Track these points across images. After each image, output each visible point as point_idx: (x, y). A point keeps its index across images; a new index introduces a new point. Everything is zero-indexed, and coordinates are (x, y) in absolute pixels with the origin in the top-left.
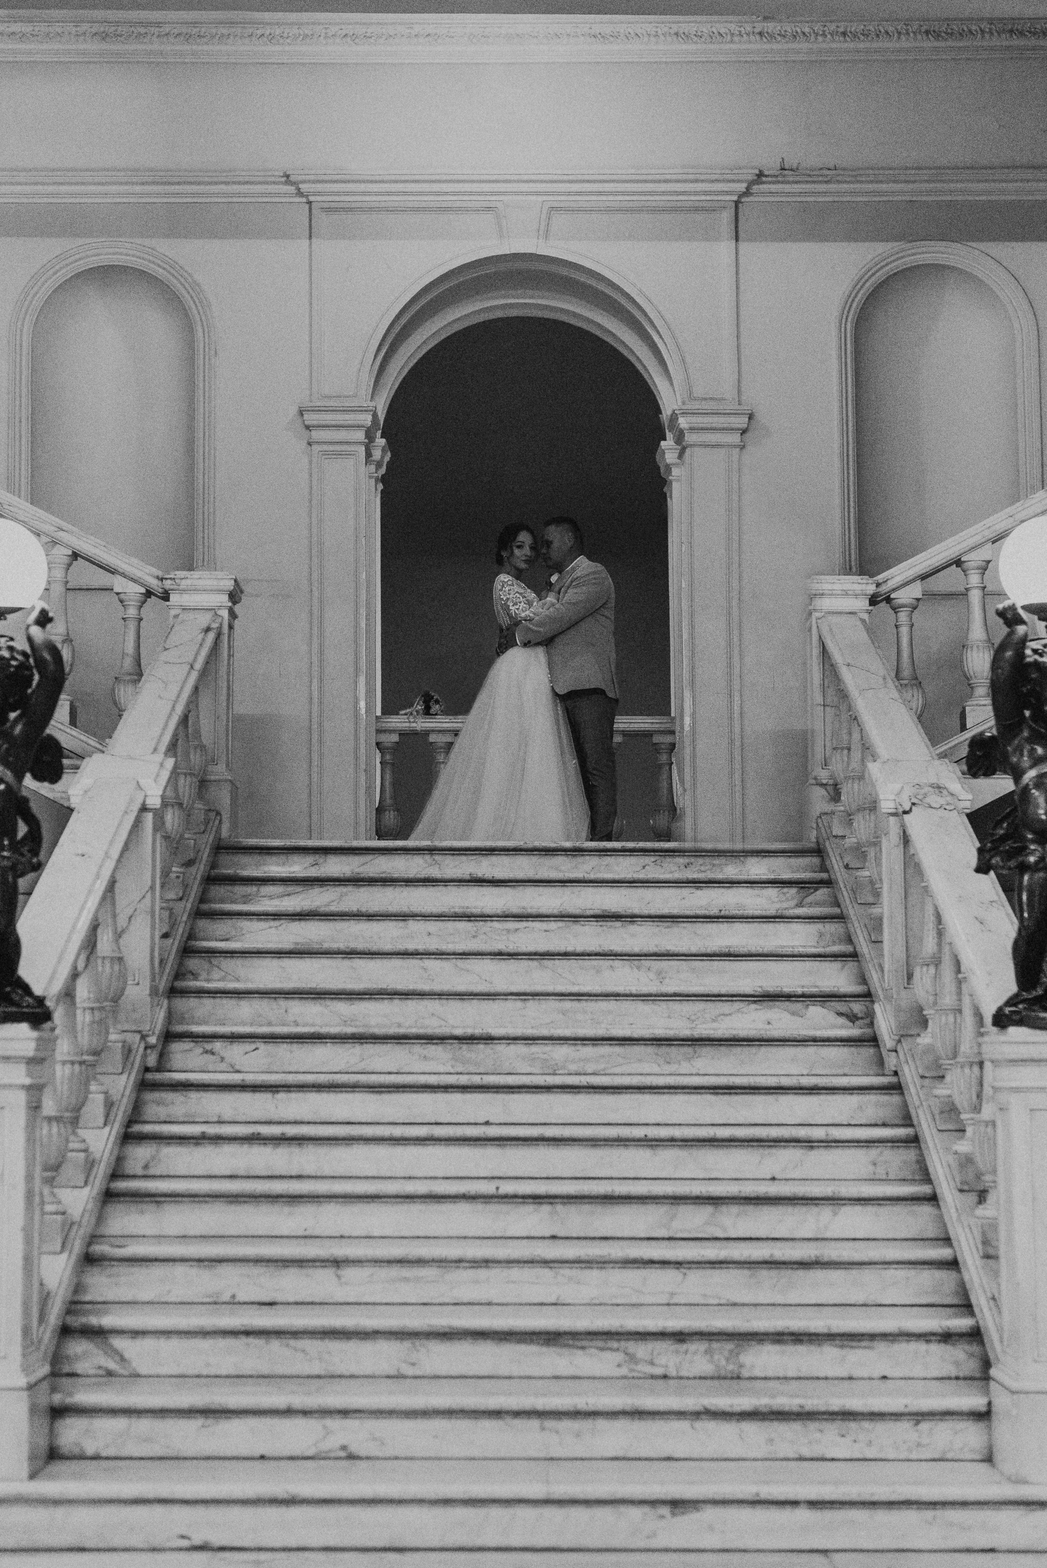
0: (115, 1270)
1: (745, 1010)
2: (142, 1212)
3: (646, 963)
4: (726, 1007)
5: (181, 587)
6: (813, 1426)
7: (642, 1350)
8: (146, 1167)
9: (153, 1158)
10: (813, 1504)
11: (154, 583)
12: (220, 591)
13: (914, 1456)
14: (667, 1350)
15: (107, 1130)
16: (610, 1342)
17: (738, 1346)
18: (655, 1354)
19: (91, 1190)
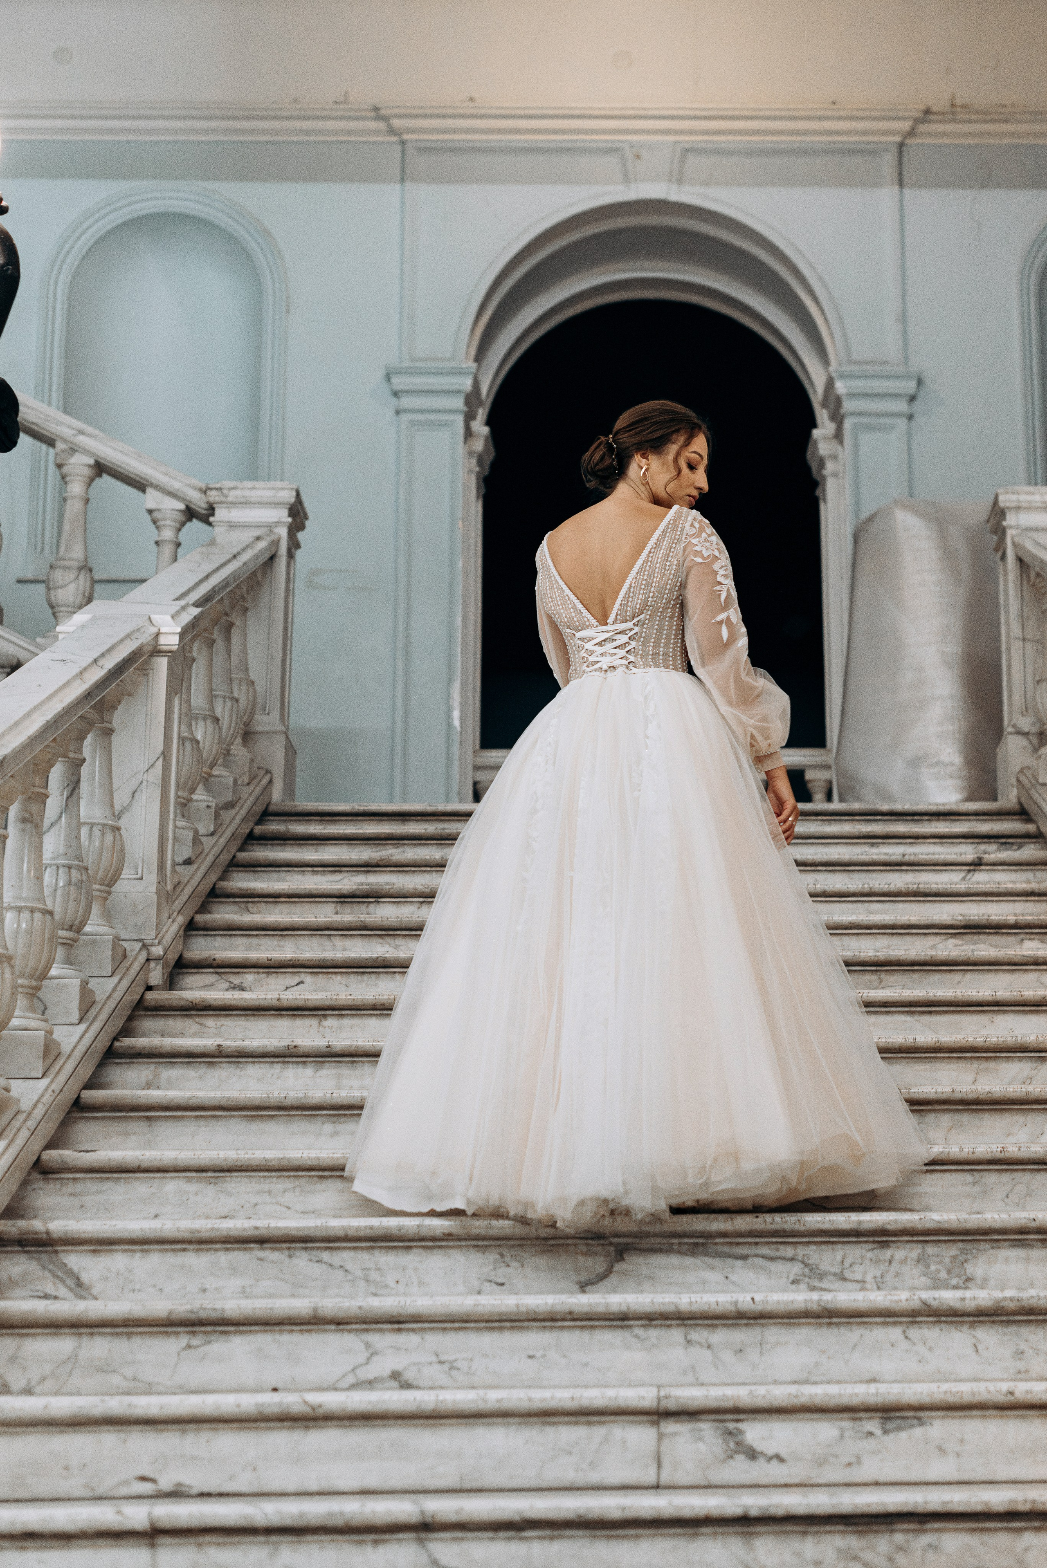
7: (828, 1258)
11: (196, 497)
12: (285, 504)
14: (863, 1257)
15: (83, 1027)
16: (782, 1248)
17: (962, 1251)
18: (847, 1263)
19: (52, 1082)
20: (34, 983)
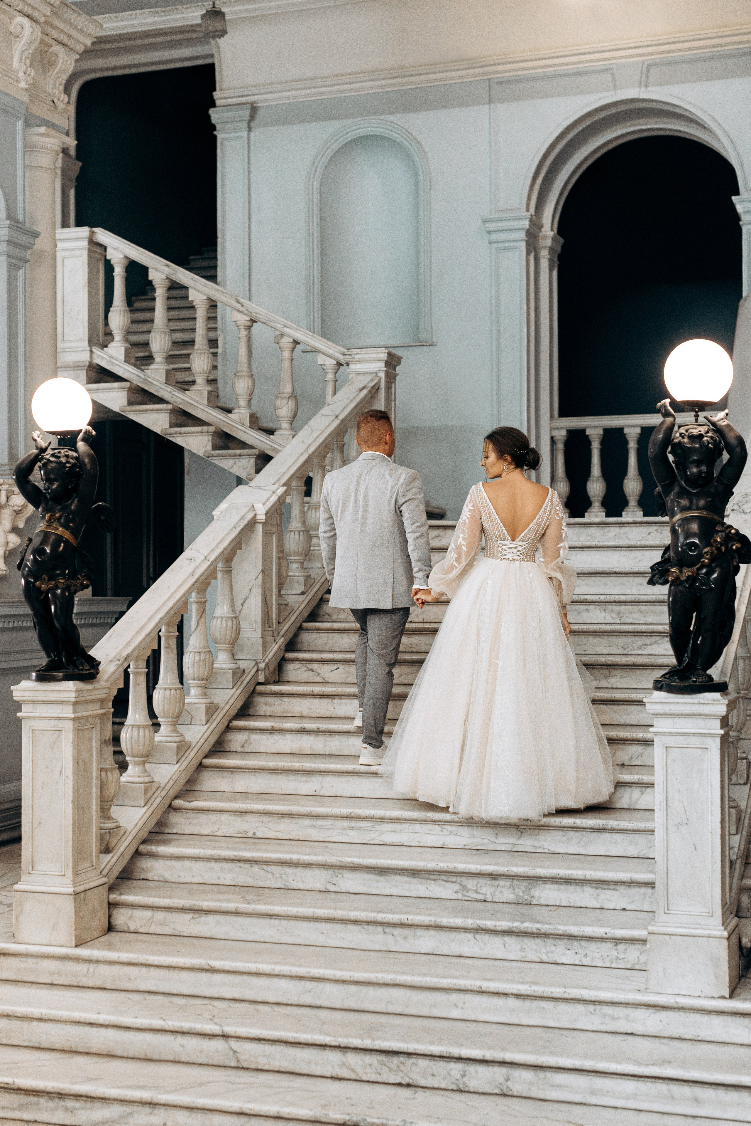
0: (189, 815)
1: (659, 642)
2: (223, 777)
3: (611, 607)
4: (648, 640)
5: (356, 359)
6: (550, 942)
7: (471, 883)
8: (243, 746)
9: (246, 742)
10: (518, 996)
11: (340, 357)
12: (379, 360)
13: (614, 966)
14: (486, 884)
15: (207, 726)
16: (451, 877)
17: (530, 884)
18: (479, 886)
19: (180, 766)
20: (174, 720)
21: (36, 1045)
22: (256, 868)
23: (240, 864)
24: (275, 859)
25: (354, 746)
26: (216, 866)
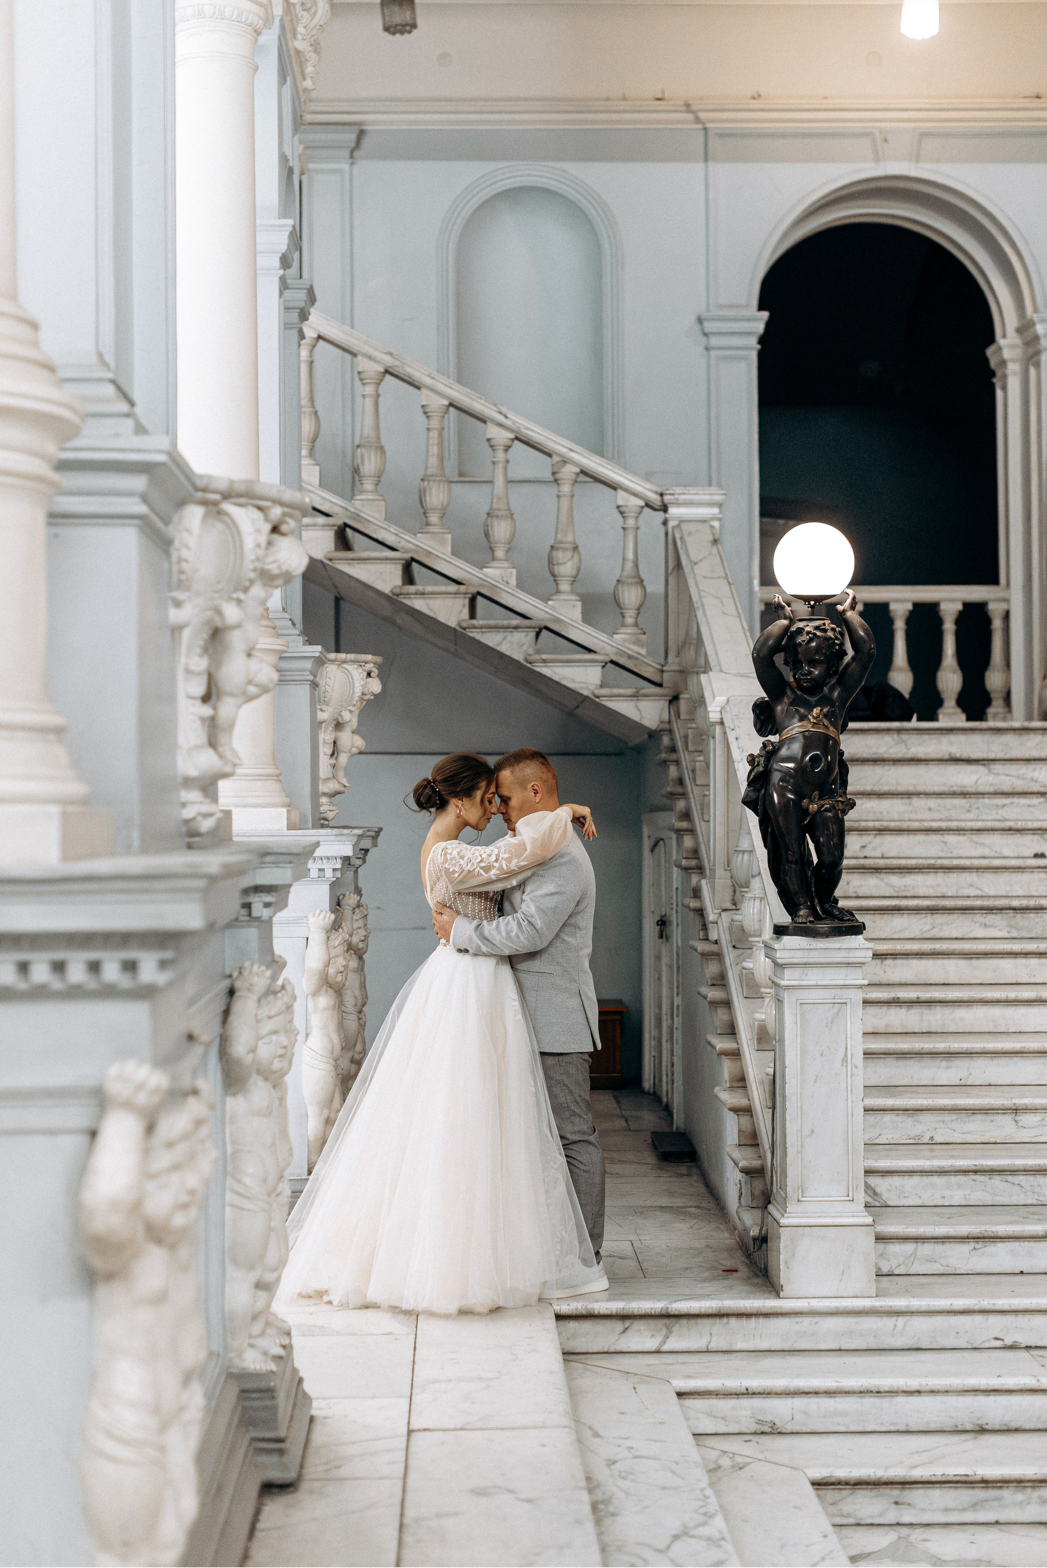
5: (675, 501)
21: (904, 1428)
22: (997, 1180)
23: (974, 1177)
24: (1031, 1166)
25: (962, 1019)
26: (935, 1180)
